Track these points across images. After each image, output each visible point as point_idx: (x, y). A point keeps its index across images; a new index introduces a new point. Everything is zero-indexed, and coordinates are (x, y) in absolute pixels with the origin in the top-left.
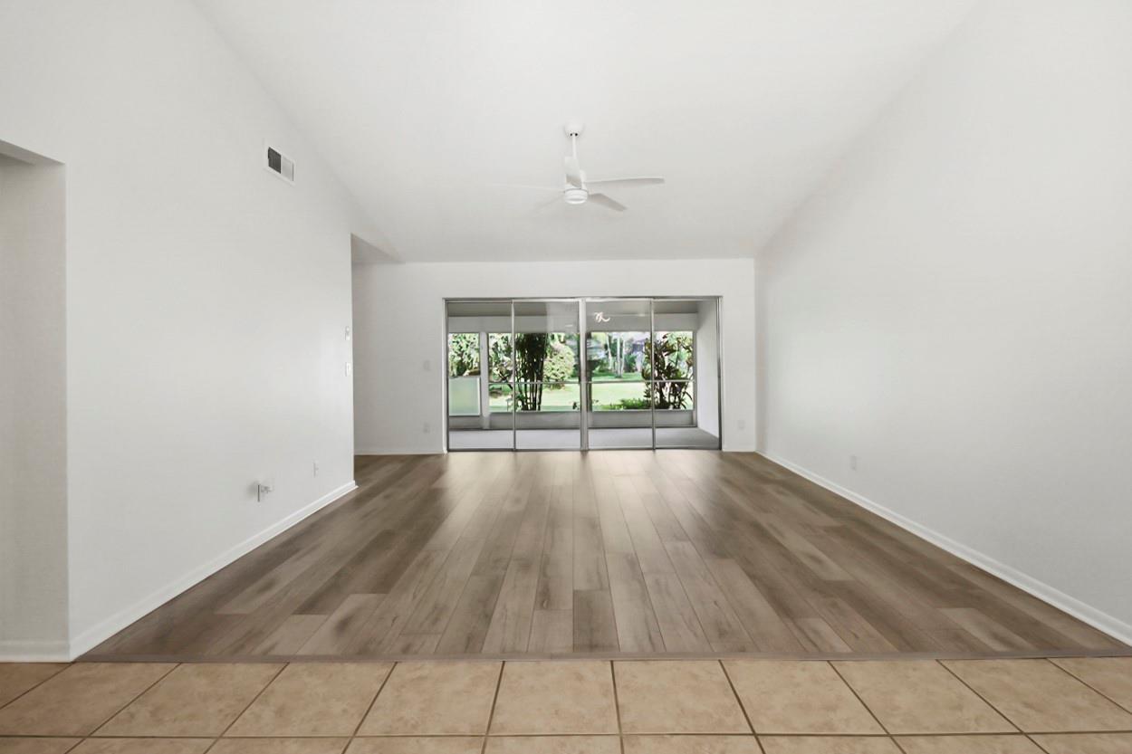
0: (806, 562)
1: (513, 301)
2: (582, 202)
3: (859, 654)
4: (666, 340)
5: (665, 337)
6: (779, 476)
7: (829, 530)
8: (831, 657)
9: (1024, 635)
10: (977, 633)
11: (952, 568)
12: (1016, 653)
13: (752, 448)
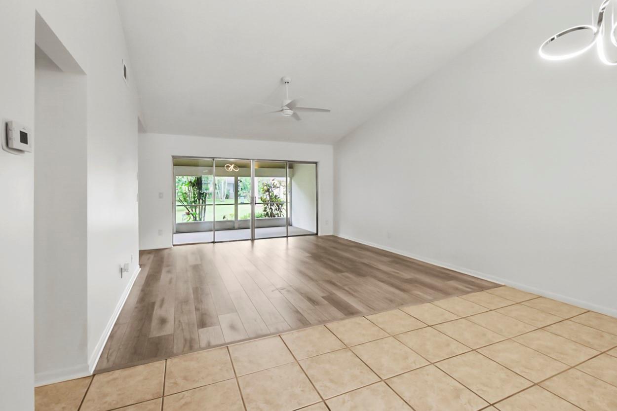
0: (393, 273)
1: (215, 159)
2: (289, 115)
3: (436, 299)
4: (273, 182)
5: (273, 180)
6: (353, 244)
7: (389, 262)
8: (430, 301)
9: (472, 285)
10: (460, 287)
11: (439, 269)
12: (474, 291)
13: (331, 234)
